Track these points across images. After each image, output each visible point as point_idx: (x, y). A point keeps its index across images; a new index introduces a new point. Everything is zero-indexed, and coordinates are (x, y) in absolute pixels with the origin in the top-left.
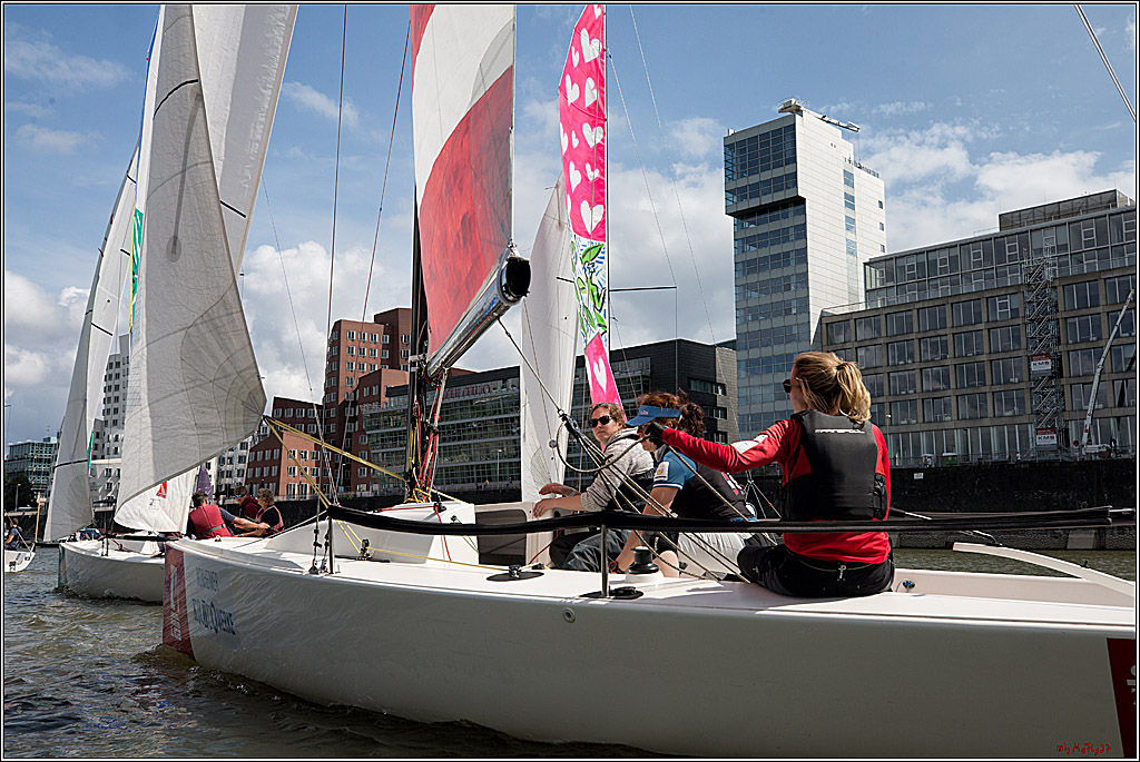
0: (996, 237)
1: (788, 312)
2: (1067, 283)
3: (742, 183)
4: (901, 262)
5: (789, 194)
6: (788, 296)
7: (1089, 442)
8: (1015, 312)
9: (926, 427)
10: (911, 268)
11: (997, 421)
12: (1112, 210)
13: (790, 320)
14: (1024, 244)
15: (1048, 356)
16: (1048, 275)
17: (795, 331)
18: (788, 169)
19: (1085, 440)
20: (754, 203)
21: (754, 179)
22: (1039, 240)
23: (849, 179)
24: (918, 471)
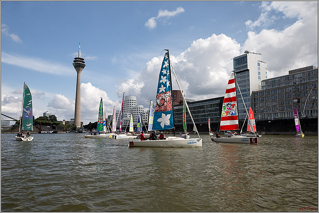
0: (288, 76)
1: (246, 91)
2: (301, 85)
3: (237, 67)
4: (268, 81)
5: (246, 69)
6: (246, 88)
7: (304, 115)
8: (291, 90)
9: (273, 112)
10: (271, 82)
11: (287, 111)
12: (311, 70)
13: (246, 93)
14: (293, 77)
15: (297, 99)
16: (297, 83)
17: (247, 95)
18: (246, 64)
19: (303, 115)
20: (239, 71)
21: (239, 66)
22: (296, 76)
23: (259, 65)
24: (269, 121)
